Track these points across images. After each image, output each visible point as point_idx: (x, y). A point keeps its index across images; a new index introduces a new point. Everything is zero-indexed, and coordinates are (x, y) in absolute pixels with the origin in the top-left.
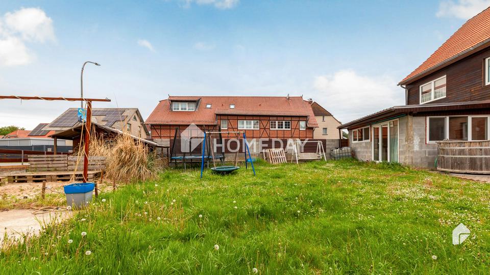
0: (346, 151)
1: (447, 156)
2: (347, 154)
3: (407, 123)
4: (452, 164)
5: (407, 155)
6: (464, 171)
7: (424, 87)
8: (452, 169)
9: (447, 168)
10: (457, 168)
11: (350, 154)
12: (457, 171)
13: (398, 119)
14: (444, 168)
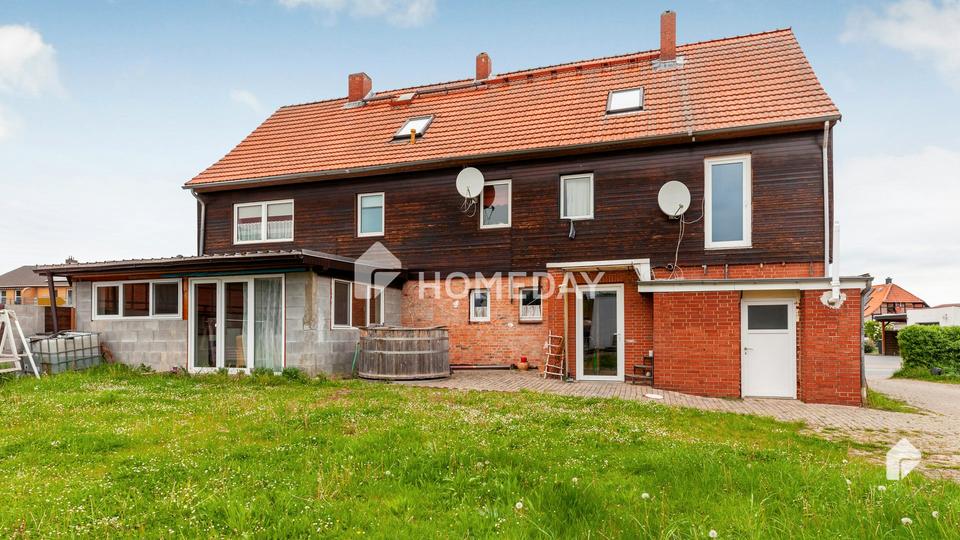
0: (87, 345)
1: (389, 353)
2: (87, 353)
3: (308, 288)
4: (397, 365)
5: (309, 353)
6: (412, 376)
7: (242, 210)
8: (396, 373)
9: (390, 372)
10: (403, 372)
11: (96, 352)
12: (404, 376)
13: (283, 276)
14: (384, 373)
